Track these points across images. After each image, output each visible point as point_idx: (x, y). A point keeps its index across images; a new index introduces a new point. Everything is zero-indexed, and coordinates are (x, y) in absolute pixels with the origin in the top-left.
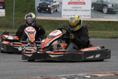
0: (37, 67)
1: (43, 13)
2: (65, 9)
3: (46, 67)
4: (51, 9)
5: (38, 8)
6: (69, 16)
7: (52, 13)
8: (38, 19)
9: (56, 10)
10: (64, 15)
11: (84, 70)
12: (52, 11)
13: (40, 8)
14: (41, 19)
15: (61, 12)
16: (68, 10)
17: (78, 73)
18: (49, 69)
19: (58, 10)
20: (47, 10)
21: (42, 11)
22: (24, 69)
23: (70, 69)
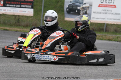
0: (65, 69)
1: (73, 14)
2: (94, 11)
3: (74, 70)
4: (81, 11)
5: (67, 9)
6: (98, 18)
7: (81, 14)
8: (67, 21)
9: (86, 12)
10: (93, 18)
11: (113, 74)
12: (81, 13)
13: (69, 10)
14: (69, 21)
15: (91, 14)
16: (97, 13)
17: (107, 78)
18: (77, 72)
19: (87, 12)
20: (77, 11)
21: (71, 13)
22: (51, 70)
23: (99, 74)
